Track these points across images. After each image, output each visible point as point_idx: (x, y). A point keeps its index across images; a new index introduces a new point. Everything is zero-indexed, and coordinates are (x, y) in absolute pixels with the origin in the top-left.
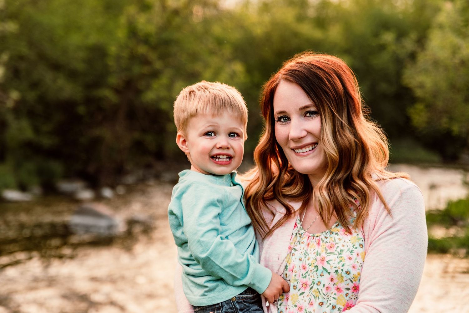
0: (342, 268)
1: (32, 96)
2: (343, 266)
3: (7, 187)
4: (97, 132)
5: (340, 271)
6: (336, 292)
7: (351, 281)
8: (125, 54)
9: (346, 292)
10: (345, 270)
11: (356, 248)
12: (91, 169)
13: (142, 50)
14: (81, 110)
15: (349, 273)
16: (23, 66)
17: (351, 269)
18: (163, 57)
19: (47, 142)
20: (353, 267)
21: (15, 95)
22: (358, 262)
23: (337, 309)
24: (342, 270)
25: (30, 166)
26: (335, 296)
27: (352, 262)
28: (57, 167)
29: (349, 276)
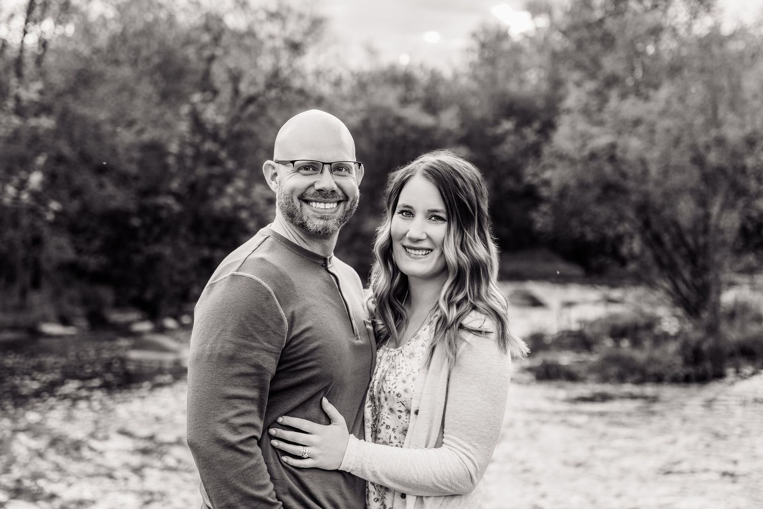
0: (394, 390)
1: (75, 206)
2: (395, 388)
3: (46, 320)
4: (156, 249)
5: (392, 392)
6: (389, 412)
7: (403, 404)
8: (189, 151)
9: (399, 414)
10: (397, 392)
11: (414, 372)
12: (149, 295)
13: (209, 146)
14: (136, 222)
15: (399, 396)
16: (61, 169)
17: (402, 392)
18: (236, 154)
19: (93, 262)
20: (405, 391)
21: (55, 205)
22: (412, 386)
23: (391, 430)
24: (394, 392)
25: (74, 292)
26: (388, 416)
27: (405, 386)
28: (107, 294)
29: (400, 399)
